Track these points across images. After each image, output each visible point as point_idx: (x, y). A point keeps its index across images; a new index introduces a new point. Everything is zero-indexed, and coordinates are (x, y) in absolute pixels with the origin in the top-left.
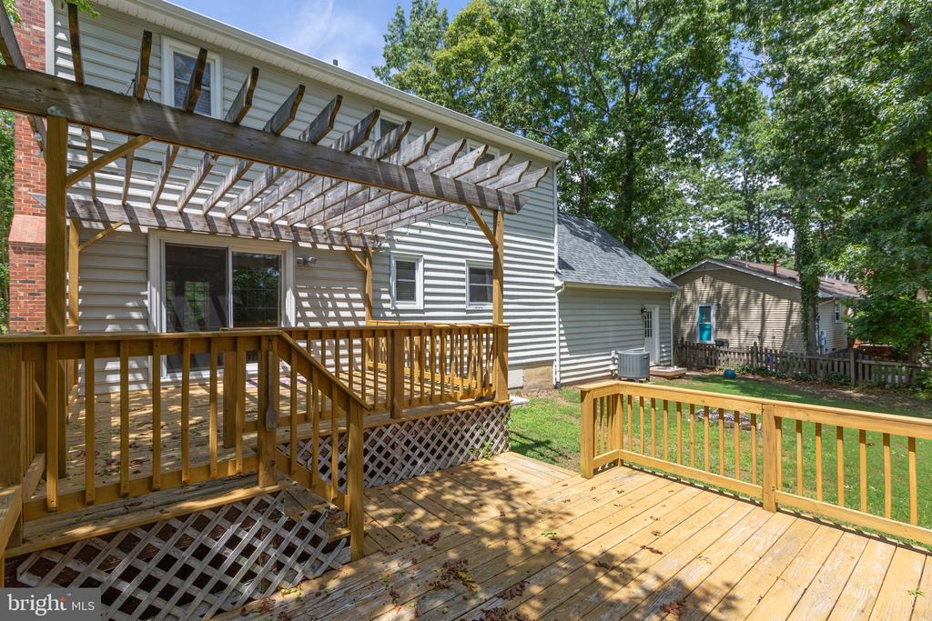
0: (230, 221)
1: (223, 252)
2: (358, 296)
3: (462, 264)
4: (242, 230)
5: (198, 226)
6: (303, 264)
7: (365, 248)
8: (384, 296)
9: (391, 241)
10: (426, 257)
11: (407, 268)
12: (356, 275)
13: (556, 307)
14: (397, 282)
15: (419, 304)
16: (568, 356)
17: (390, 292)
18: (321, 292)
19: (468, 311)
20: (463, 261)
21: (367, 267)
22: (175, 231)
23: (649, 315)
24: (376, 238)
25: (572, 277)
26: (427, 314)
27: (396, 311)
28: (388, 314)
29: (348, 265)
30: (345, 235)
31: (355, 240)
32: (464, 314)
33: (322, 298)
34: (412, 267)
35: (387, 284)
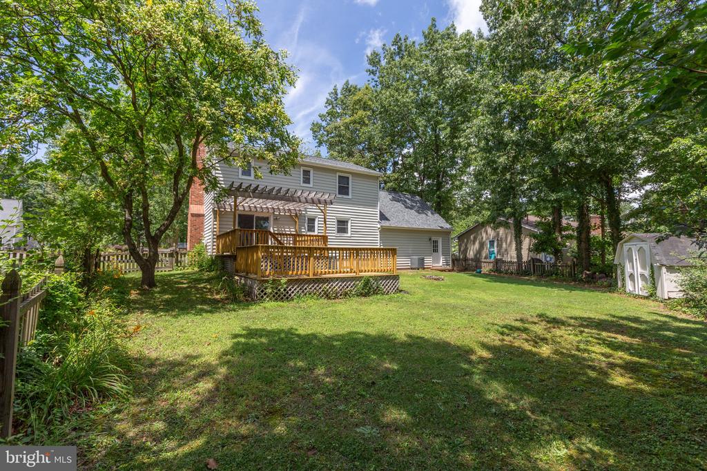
0: (255, 207)
1: (253, 216)
4: (258, 209)
5: (247, 209)
6: (276, 219)
7: (296, 214)
8: (303, 230)
9: (306, 211)
10: (319, 216)
11: (312, 220)
12: (294, 223)
13: (379, 236)
14: (308, 225)
15: (316, 233)
17: (305, 229)
18: (281, 228)
19: (336, 237)
20: (335, 218)
21: (297, 220)
22: (241, 211)
23: (436, 242)
24: (300, 210)
25: (386, 224)
29: (291, 219)
30: (289, 210)
31: (293, 211)
34: (314, 220)
35: (304, 226)
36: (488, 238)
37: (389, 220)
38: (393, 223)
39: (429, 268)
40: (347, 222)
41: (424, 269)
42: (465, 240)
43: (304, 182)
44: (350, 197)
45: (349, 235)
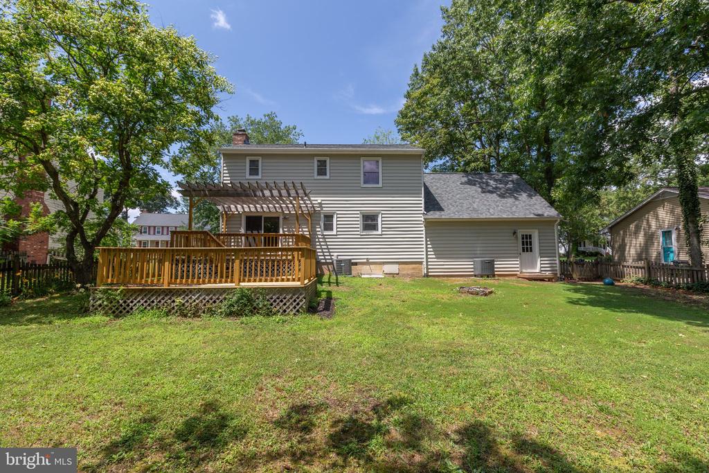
1: (261, 217)
2: (307, 230)
3: (358, 214)
4: (265, 210)
5: (253, 210)
6: (285, 219)
7: (308, 211)
8: (317, 229)
9: (321, 207)
10: (338, 212)
11: (329, 217)
13: (424, 232)
14: (324, 224)
15: (334, 232)
16: (435, 260)
17: (320, 228)
19: (361, 235)
20: (359, 212)
21: (309, 219)
22: (248, 213)
23: (528, 237)
24: (312, 207)
25: (434, 215)
26: (338, 236)
27: (323, 235)
28: (319, 236)
31: (303, 209)
32: (359, 236)
33: (293, 231)
34: (332, 217)
35: (319, 224)
36: (660, 227)
37: (443, 210)
38: (449, 213)
39: (516, 275)
40: (377, 216)
41: (494, 276)
42: (621, 232)
43: (319, 174)
44: (380, 185)
45: (379, 232)
